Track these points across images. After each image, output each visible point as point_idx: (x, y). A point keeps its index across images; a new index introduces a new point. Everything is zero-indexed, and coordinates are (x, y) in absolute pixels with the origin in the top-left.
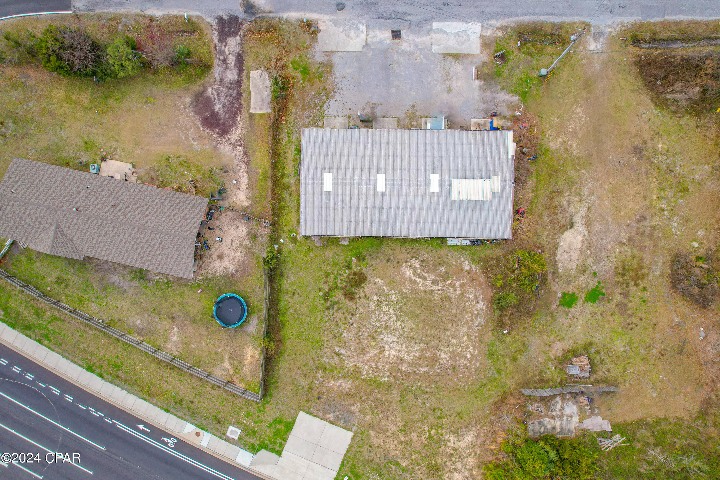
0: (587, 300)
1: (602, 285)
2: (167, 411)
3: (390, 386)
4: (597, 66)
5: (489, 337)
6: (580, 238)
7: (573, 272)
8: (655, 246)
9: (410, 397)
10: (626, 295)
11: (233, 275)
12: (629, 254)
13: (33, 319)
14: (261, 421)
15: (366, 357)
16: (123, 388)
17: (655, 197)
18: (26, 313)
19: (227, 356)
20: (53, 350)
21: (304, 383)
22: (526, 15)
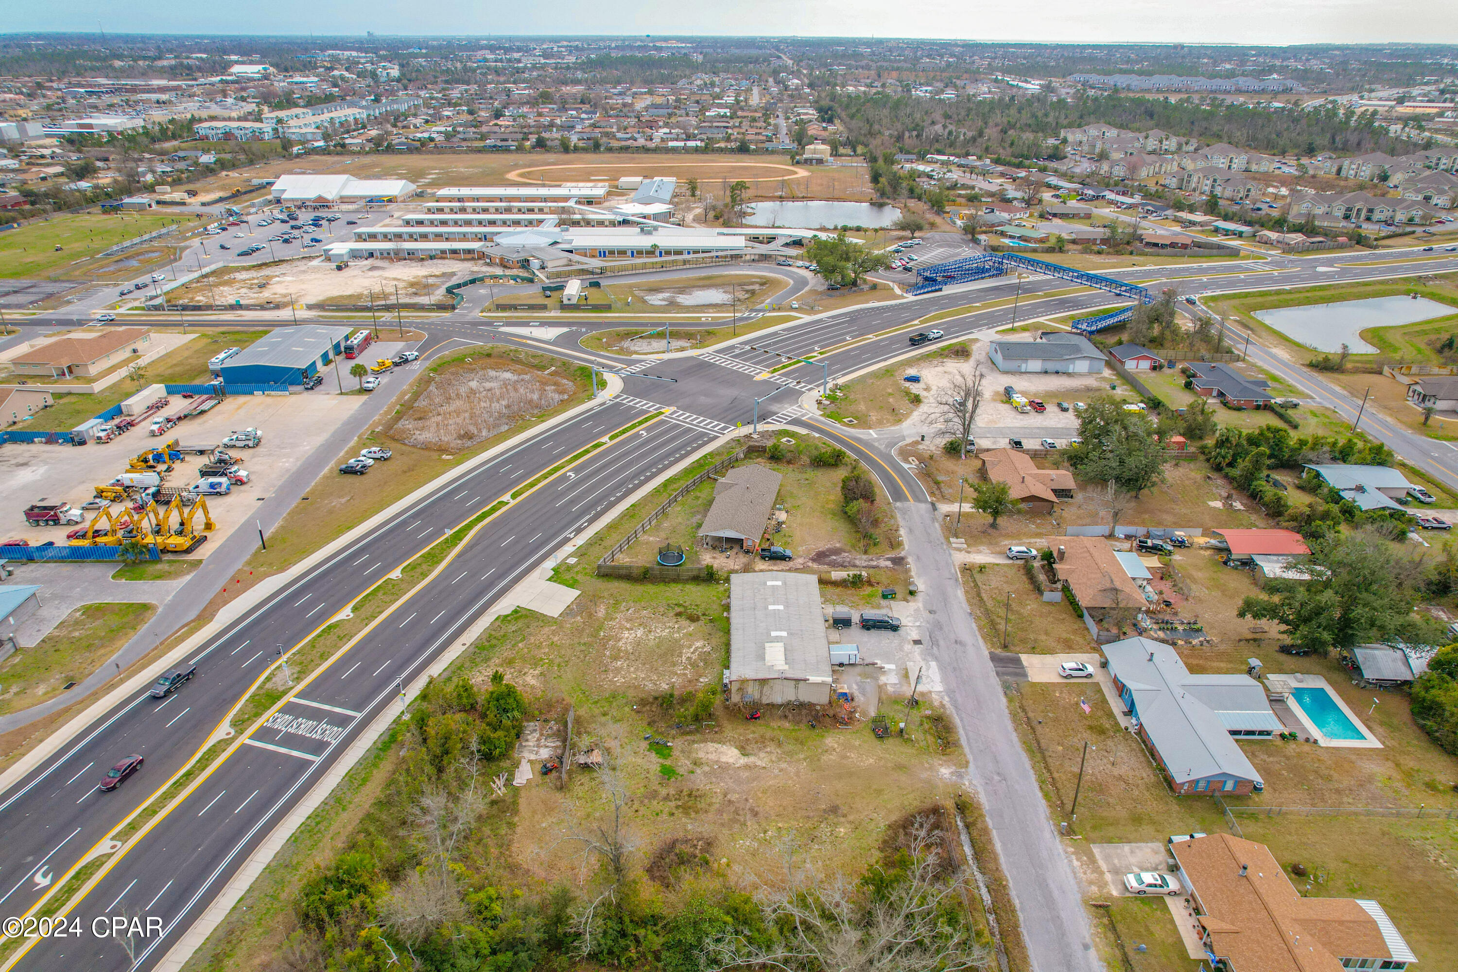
0: (662, 765)
1: (680, 778)
2: (597, 534)
3: (595, 635)
4: (924, 775)
5: (631, 693)
6: (731, 761)
7: (694, 755)
8: (723, 825)
9: (583, 648)
10: (667, 798)
12: (714, 800)
14: (578, 574)
15: (624, 623)
16: (616, 519)
17: (780, 825)
20: (648, 493)
21: (606, 594)
22: (961, 720)
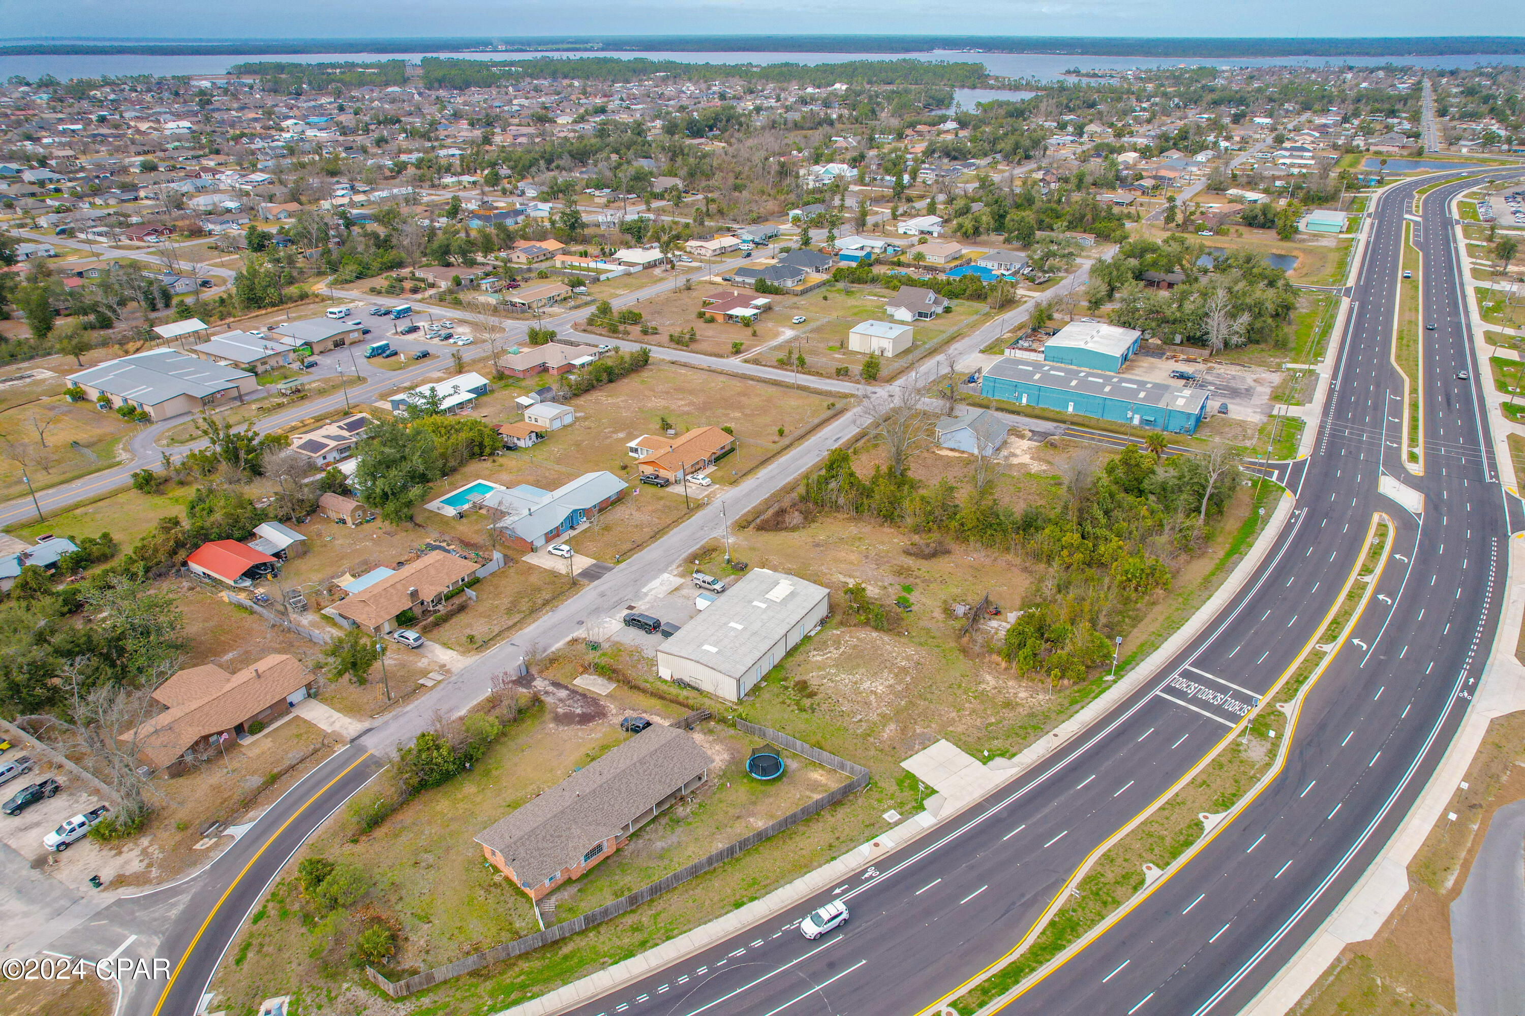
0: (909, 593)
1: (902, 584)
2: (834, 858)
4: (745, 544)
5: (904, 641)
7: (885, 593)
8: (890, 558)
11: (733, 758)
12: (887, 568)
13: (639, 937)
14: (893, 795)
15: (875, 705)
16: (782, 886)
17: (855, 549)
18: (627, 940)
19: (808, 793)
20: (690, 930)
21: (872, 752)
